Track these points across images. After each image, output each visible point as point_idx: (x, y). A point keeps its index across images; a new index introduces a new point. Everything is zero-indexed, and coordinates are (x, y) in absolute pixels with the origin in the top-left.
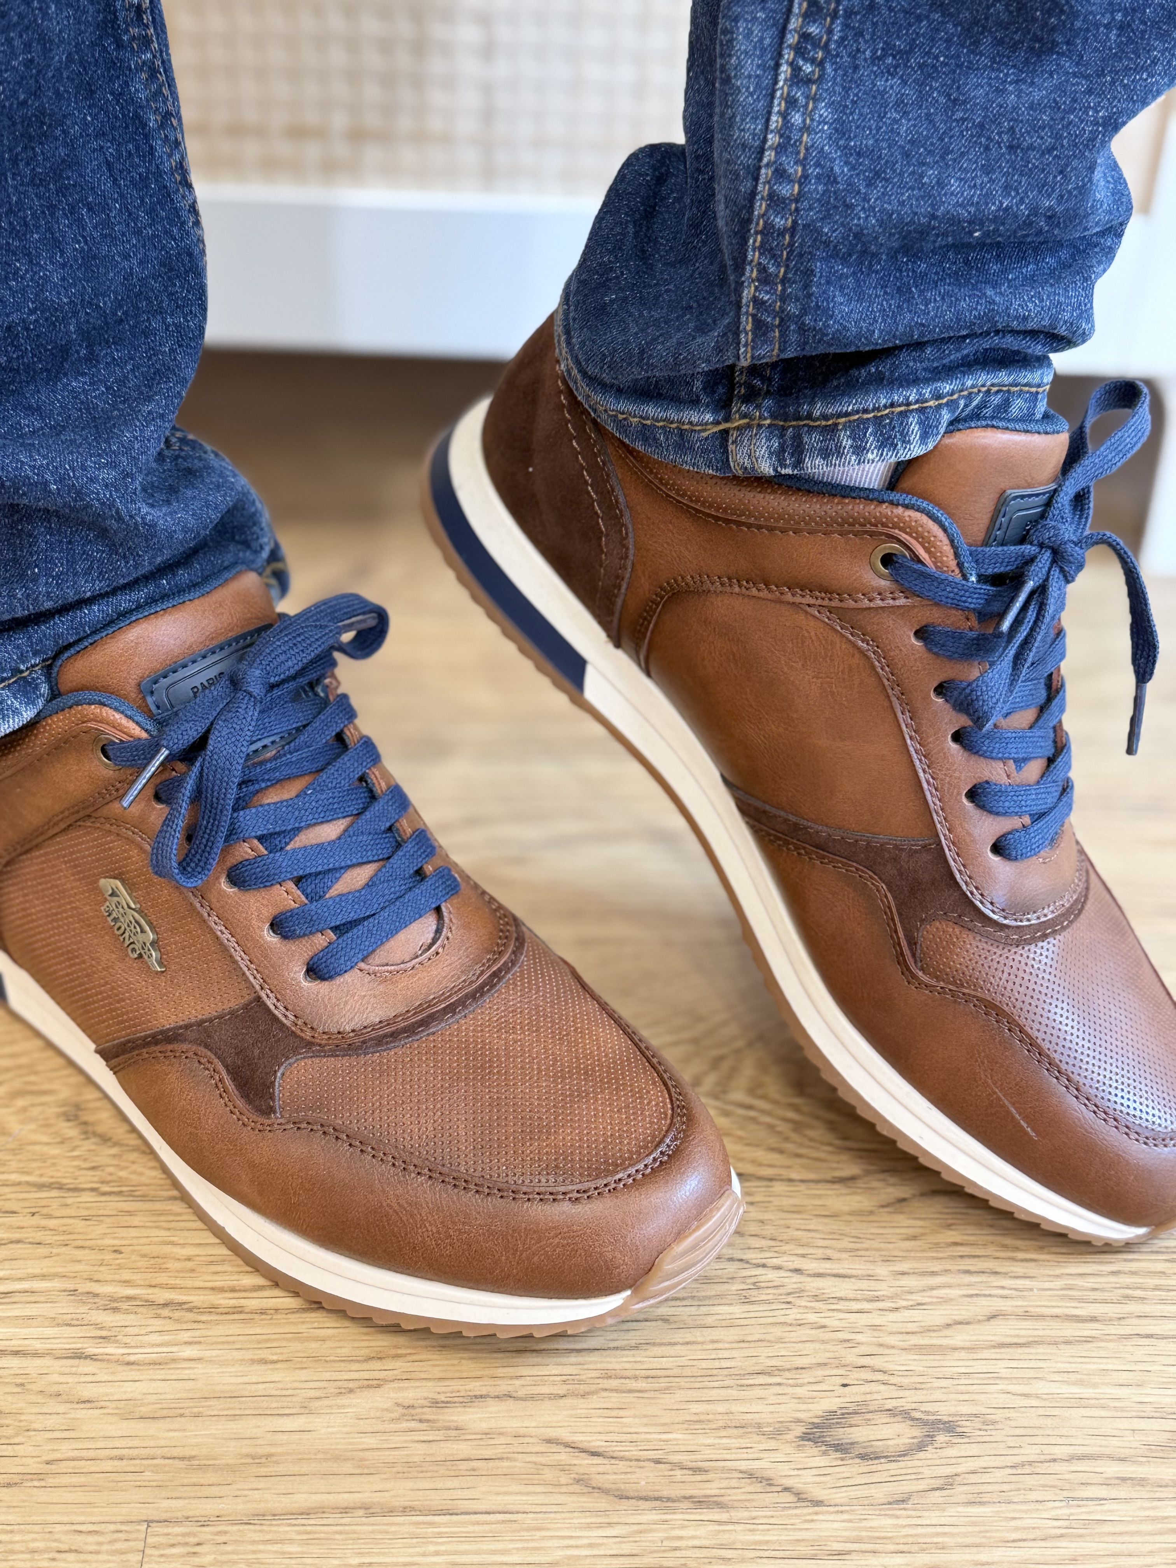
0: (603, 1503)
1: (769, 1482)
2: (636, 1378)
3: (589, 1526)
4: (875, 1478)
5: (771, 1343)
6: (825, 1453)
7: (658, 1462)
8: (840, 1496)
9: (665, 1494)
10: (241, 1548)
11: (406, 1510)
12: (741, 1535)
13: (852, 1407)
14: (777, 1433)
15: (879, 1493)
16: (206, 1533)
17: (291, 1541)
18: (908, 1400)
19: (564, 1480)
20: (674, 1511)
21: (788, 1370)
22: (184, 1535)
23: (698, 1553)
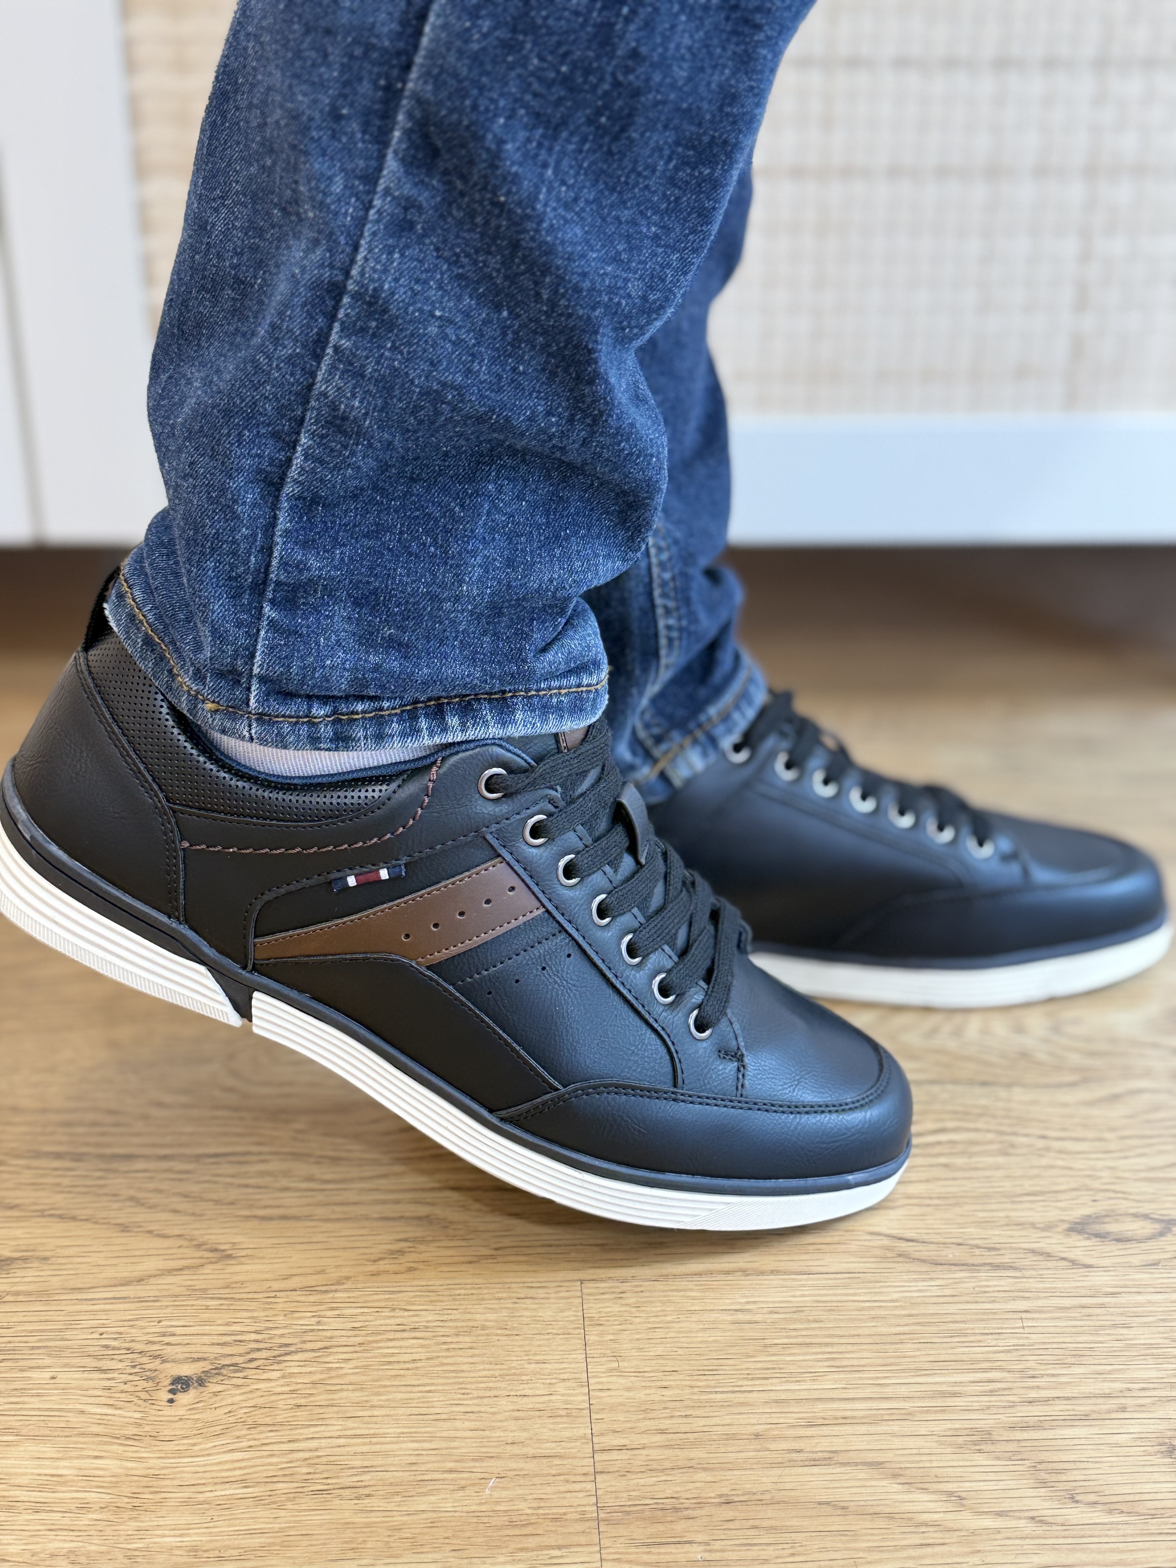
0: (924, 1268)
1: (1049, 1255)
2: (931, 1198)
3: (916, 1280)
4: (1130, 1252)
5: (1031, 1178)
6: (1088, 1239)
7: (959, 1244)
8: (1105, 1262)
9: (970, 1261)
10: (656, 1294)
11: (772, 1272)
12: (1034, 1284)
13: (1103, 1213)
14: (1048, 1227)
15: (1136, 1260)
16: (625, 1287)
17: (691, 1290)
18: (1146, 1208)
19: (889, 1254)
20: (979, 1271)
21: (1049, 1192)
22: (610, 1288)
23: (1003, 1294)
